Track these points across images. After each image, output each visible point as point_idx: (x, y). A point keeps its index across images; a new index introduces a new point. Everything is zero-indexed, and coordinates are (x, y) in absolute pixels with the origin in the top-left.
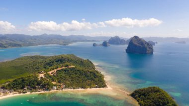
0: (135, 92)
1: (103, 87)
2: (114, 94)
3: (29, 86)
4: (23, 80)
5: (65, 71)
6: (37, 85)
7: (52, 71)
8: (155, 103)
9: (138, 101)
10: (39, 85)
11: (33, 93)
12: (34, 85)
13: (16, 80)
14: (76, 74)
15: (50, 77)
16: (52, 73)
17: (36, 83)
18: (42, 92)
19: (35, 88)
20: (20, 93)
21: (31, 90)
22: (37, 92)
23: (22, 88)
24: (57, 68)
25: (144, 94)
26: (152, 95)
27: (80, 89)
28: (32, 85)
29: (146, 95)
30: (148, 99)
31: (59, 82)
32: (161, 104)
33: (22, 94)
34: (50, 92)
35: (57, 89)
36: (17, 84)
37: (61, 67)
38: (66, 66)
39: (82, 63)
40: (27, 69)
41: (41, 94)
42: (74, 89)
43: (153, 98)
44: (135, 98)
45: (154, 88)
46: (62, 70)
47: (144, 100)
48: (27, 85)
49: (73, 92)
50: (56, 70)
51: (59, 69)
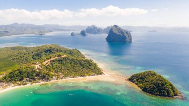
0: (133, 76)
1: (100, 74)
2: (113, 80)
3: (28, 77)
4: (20, 72)
5: (59, 61)
6: (36, 75)
7: (47, 62)
8: (155, 84)
9: (137, 84)
10: (39, 76)
11: (34, 84)
12: (33, 76)
13: (12, 72)
14: (70, 63)
15: (46, 67)
16: (47, 64)
17: (35, 74)
18: (43, 82)
19: (34, 79)
20: (20, 85)
21: (30, 81)
22: (37, 83)
23: (21, 80)
24: (51, 58)
25: (141, 78)
26: (150, 78)
27: (80, 78)
28: (31, 77)
29: (144, 79)
30: (146, 82)
31: (56, 72)
32: (160, 85)
33: (22, 86)
34: (51, 82)
35: (57, 79)
36: (14, 77)
37: (54, 57)
38: (58, 56)
39: (71, 52)
40: (15, 61)
41: (42, 84)
42: (73, 77)
43: (152, 81)
44: (134, 82)
45: (150, 72)
46: (56, 60)
47: (142, 83)
48: (25, 77)
49: (74, 80)
50: (49, 60)
51: (52, 59)
